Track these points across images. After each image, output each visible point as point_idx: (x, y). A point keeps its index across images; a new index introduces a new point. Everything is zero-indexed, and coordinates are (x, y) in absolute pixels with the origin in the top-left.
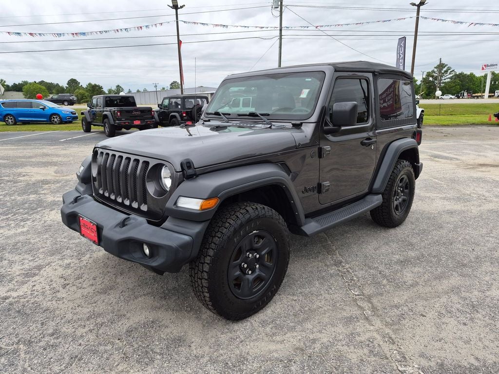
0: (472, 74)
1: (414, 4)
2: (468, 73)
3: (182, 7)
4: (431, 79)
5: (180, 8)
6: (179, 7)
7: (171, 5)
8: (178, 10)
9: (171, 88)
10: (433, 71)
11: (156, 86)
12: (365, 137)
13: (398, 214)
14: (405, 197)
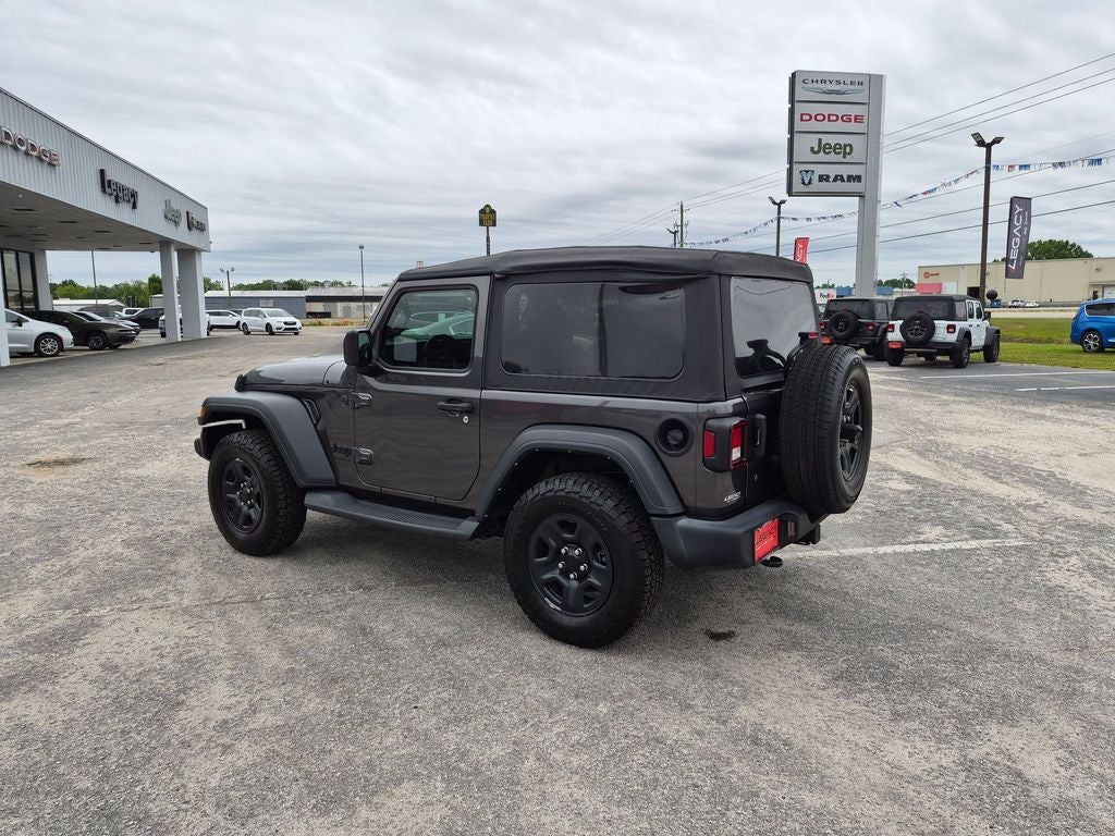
12: (445, 397)
13: (552, 606)
14: (599, 584)
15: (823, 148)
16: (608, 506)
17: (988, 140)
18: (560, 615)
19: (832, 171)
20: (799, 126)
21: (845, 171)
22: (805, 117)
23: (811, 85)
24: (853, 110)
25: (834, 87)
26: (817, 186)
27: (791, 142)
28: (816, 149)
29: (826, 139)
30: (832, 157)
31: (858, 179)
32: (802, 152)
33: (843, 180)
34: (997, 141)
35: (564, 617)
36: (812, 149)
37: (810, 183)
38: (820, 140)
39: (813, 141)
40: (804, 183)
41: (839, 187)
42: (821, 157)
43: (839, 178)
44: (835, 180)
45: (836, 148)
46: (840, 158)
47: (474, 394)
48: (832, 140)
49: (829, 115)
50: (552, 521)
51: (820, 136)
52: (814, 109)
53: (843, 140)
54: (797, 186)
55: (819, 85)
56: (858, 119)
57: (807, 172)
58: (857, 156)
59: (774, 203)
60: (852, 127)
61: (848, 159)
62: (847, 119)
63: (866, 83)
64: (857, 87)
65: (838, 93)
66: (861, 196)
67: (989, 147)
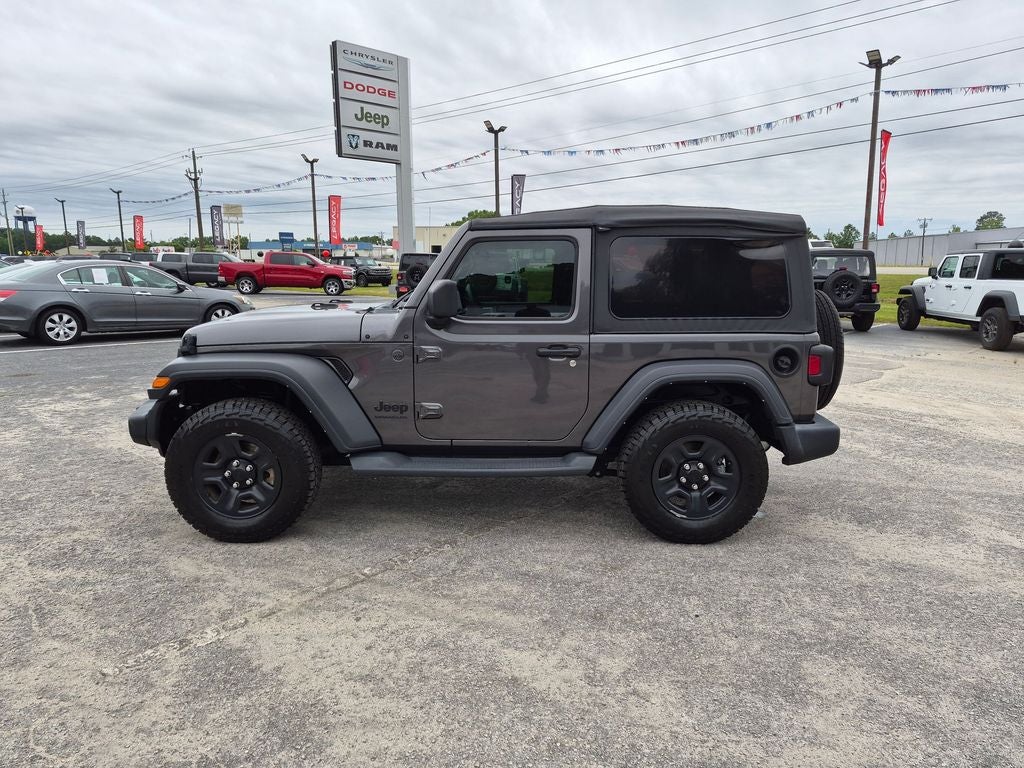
3: (891, 62)
5: (886, 64)
6: (884, 61)
7: (867, 63)
8: (883, 69)
9: (978, 229)
11: (925, 226)
12: (547, 343)
13: (678, 515)
14: (724, 488)
15: (365, 116)
16: (739, 423)
17: (496, 128)
18: (687, 521)
19: (375, 138)
20: (342, 92)
21: (385, 139)
22: (348, 85)
23: (350, 56)
24: (388, 86)
25: (369, 61)
26: (362, 150)
27: (337, 106)
28: (359, 116)
29: (368, 108)
30: (372, 126)
31: (394, 148)
32: (347, 118)
33: (383, 148)
34: (502, 129)
35: (691, 522)
36: (356, 115)
37: (356, 147)
38: (362, 109)
39: (356, 108)
40: (351, 146)
41: (380, 153)
42: (363, 124)
43: (379, 145)
44: (377, 147)
45: (376, 118)
46: (378, 127)
47: (582, 339)
48: (373, 110)
49: (368, 87)
50: (680, 443)
51: (362, 105)
52: (355, 79)
53: (381, 111)
54: (346, 149)
55: (357, 58)
56: (391, 94)
57: (353, 136)
58: (391, 127)
59: (307, 161)
60: (386, 100)
61: (386, 129)
62: (382, 92)
63: (395, 63)
64: (386, 65)
65: (373, 67)
66: (398, 164)
67: (496, 133)
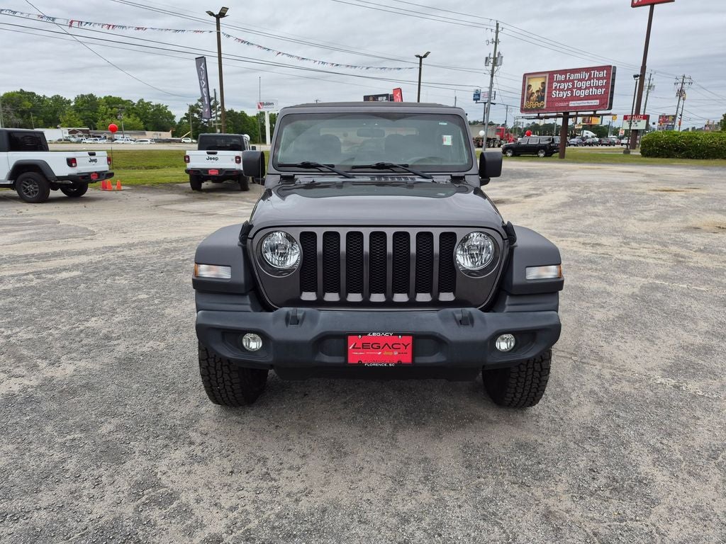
0: (243, 113)
1: (211, 14)
2: (239, 112)
4: (196, 115)
10: (197, 105)
